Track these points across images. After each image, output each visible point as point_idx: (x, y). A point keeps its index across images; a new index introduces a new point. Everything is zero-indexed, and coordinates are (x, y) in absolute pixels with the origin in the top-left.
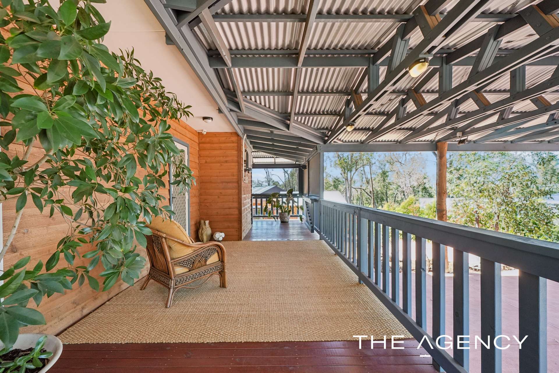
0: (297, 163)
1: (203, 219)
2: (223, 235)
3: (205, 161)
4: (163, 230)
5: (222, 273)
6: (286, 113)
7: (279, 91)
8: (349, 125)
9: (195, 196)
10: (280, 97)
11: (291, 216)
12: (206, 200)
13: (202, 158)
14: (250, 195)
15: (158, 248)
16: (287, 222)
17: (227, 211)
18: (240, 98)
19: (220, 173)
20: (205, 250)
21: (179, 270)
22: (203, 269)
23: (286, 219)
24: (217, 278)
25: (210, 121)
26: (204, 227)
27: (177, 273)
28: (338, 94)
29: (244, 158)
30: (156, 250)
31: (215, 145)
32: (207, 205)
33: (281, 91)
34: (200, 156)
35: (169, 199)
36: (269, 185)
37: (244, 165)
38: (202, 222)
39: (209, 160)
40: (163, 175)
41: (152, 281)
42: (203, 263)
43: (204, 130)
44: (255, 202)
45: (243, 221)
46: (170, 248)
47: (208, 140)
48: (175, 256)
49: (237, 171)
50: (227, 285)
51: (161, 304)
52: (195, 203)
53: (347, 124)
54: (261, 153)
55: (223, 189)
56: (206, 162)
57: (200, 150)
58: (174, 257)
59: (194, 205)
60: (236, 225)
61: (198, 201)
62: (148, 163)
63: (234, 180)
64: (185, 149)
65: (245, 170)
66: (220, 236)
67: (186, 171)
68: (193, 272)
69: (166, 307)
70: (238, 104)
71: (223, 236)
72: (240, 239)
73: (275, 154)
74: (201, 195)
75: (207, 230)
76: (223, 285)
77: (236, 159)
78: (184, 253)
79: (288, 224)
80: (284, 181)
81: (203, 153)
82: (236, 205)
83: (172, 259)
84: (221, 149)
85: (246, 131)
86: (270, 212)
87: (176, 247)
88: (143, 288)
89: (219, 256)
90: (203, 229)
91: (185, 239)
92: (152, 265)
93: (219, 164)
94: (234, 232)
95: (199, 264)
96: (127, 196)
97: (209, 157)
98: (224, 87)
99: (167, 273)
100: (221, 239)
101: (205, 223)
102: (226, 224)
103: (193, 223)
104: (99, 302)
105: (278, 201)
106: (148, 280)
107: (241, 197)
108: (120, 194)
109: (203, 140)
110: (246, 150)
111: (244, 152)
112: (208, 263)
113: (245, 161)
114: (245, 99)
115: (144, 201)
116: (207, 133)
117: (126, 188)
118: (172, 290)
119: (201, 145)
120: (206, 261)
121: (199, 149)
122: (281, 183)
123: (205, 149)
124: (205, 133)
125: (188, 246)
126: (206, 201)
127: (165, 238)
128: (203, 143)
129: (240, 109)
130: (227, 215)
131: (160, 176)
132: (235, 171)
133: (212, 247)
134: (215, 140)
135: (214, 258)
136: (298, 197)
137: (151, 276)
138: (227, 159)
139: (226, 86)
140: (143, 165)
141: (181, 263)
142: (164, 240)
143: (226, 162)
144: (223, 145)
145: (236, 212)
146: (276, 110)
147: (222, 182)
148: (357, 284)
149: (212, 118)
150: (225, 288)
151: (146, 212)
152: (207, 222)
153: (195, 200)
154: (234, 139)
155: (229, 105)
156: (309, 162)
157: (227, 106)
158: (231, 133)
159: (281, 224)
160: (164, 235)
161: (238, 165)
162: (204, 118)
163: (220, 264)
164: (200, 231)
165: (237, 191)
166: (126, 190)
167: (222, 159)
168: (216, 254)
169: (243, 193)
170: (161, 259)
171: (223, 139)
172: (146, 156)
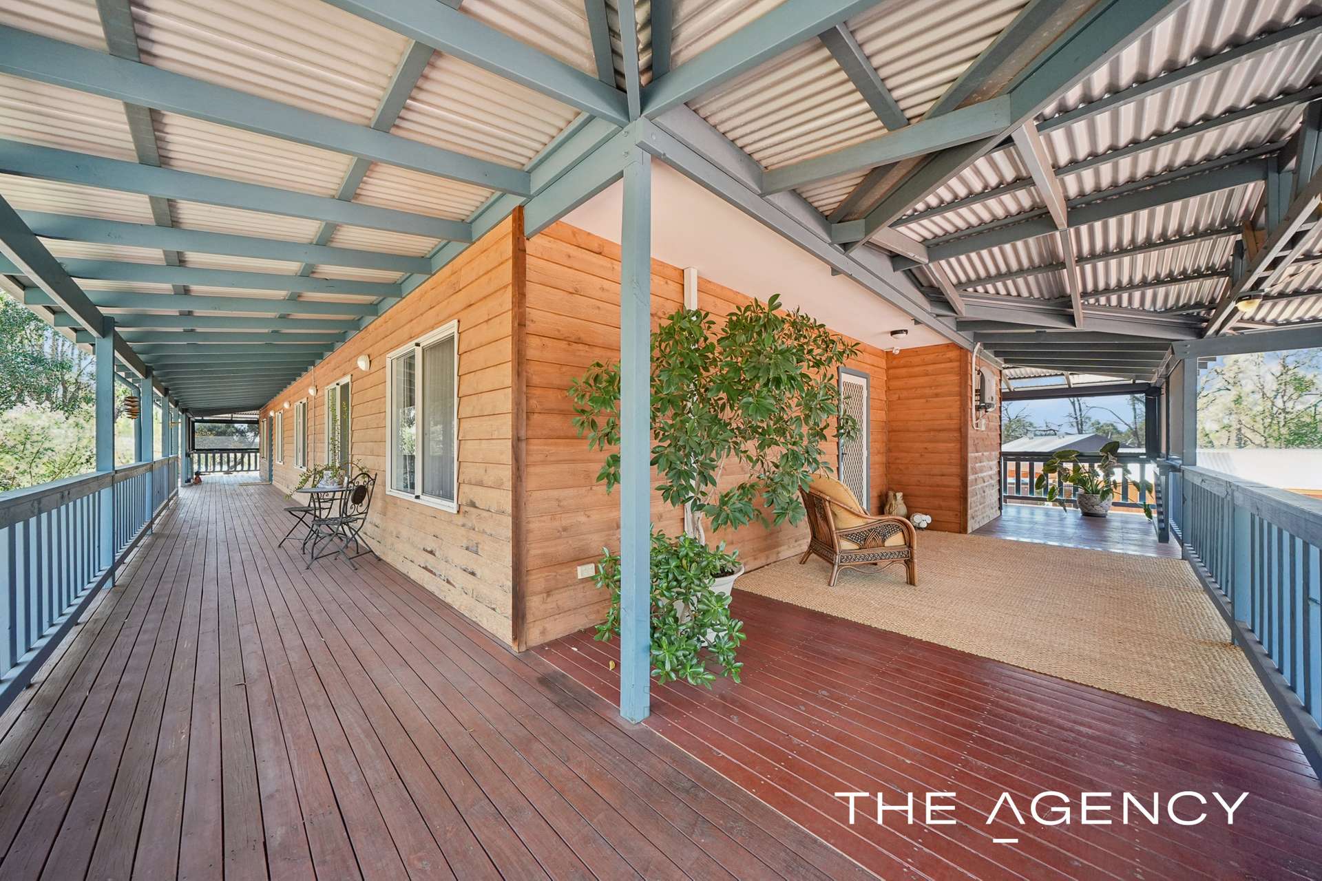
0: (1137, 382)
1: (893, 490)
2: (928, 519)
3: (897, 396)
4: (827, 492)
5: (909, 563)
6: (1063, 297)
7: (1034, 268)
8: (1240, 299)
9: (879, 453)
10: (1040, 276)
11: (1115, 504)
12: (898, 459)
13: (891, 392)
14: (997, 453)
15: (820, 513)
16: (1104, 516)
17: (938, 480)
18: (952, 295)
19: (924, 414)
20: (882, 524)
21: (846, 545)
22: (879, 551)
23: (1099, 510)
24: (901, 569)
25: (904, 335)
26: (893, 502)
27: (843, 548)
28: (1199, 240)
29: (975, 384)
30: (818, 516)
31: (916, 369)
32: (900, 466)
33: (1040, 266)
34: (888, 389)
35: (838, 456)
36: (1080, 432)
37: (974, 399)
38: (891, 494)
39: (904, 394)
40: (825, 428)
41: (813, 556)
42: (879, 542)
43: (896, 348)
44: (1014, 469)
45: (971, 500)
46: (834, 514)
47: (902, 361)
48: (841, 525)
49: (958, 410)
50: (916, 581)
51: (823, 581)
52: (878, 464)
53: (1236, 297)
54: (1022, 369)
55: (930, 441)
56: (899, 399)
57: (889, 379)
58: (840, 527)
59: (877, 466)
60: (955, 504)
61: (884, 460)
62: (811, 423)
63: (952, 427)
64: (862, 382)
65: (978, 408)
66: (923, 520)
67: (850, 423)
68: (865, 552)
69: (829, 585)
70: (948, 302)
71: (929, 521)
72: (963, 529)
73: (1067, 369)
74: (889, 450)
75: (899, 507)
76: (911, 581)
77: (957, 389)
78: (854, 523)
79: (1108, 521)
80: (1130, 420)
81: (895, 383)
82: (955, 470)
83: (836, 529)
84: (927, 375)
85: (977, 337)
86: (1053, 489)
87: (842, 514)
88: (803, 562)
89: (904, 537)
90: (891, 505)
91: (854, 506)
92: (814, 537)
93: (924, 400)
94: (950, 516)
95: (873, 543)
96: (795, 448)
97: (903, 389)
98: (922, 286)
99: (831, 546)
100: (924, 525)
101: (895, 495)
102: (937, 502)
103: (875, 493)
104: (758, 563)
105: (1077, 469)
106: (808, 553)
107: (967, 456)
108: (790, 446)
109: (895, 363)
110: (979, 372)
111: (974, 373)
112: (887, 544)
113: (976, 391)
114: (965, 293)
115: (807, 452)
116: (901, 350)
117: (794, 442)
118: (836, 567)
119: (891, 371)
120: (884, 541)
121: (887, 377)
122: (1123, 428)
123: (897, 378)
124: (898, 352)
125: (858, 516)
126: (898, 461)
127: (829, 502)
128: (895, 368)
129: (952, 310)
130: (938, 486)
131: (822, 430)
132: (955, 410)
133: (893, 523)
134: (916, 360)
135: (896, 540)
136: (1143, 462)
137: (812, 549)
138: (939, 391)
139: (925, 284)
140: (807, 423)
141: (849, 536)
142: (827, 503)
143: (937, 395)
144: (930, 368)
145: (956, 482)
146: (1036, 295)
147: (929, 431)
148: (1225, 645)
149: (906, 331)
150: (914, 585)
151: (809, 463)
152: (899, 495)
153: (879, 458)
154: (953, 354)
155: (934, 309)
156: (1167, 378)
157: (929, 310)
158: (948, 345)
159: (1081, 519)
160: (828, 498)
161: (961, 401)
162: (893, 333)
163: (907, 549)
164: (887, 507)
165: (958, 446)
166: (794, 444)
167: (927, 391)
168: (900, 534)
169: (970, 448)
170: (825, 529)
171: (931, 357)
172: (810, 416)
